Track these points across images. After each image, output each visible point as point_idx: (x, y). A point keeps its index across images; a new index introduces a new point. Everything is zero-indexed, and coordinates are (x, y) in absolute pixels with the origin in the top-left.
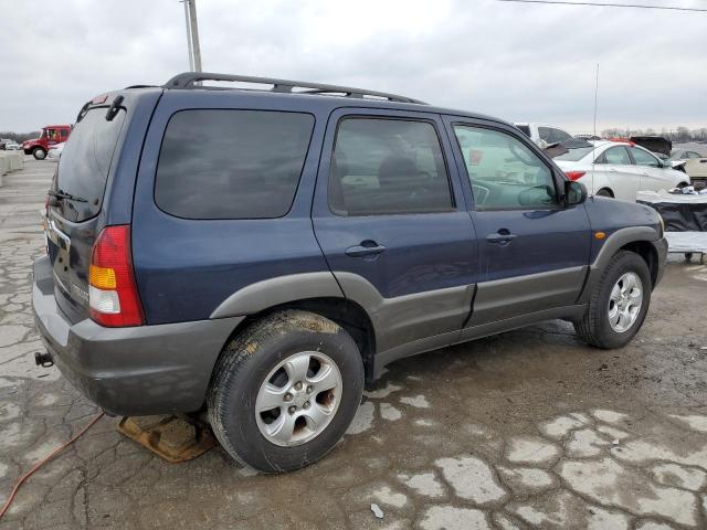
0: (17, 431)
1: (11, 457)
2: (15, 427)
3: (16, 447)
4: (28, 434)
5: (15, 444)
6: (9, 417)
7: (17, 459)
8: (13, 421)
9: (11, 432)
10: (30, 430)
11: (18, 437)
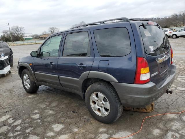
0: (174, 126)
1: (180, 119)
2: (173, 128)
3: (177, 121)
4: (172, 123)
5: (177, 122)
6: (173, 133)
7: (179, 118)
8: (172, 131)
9: (175, 127)
10: (171, 124)
11: (175, 124)
